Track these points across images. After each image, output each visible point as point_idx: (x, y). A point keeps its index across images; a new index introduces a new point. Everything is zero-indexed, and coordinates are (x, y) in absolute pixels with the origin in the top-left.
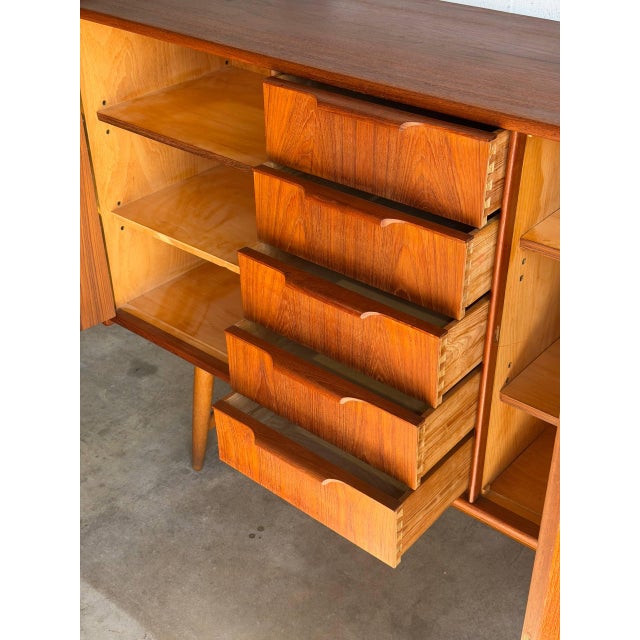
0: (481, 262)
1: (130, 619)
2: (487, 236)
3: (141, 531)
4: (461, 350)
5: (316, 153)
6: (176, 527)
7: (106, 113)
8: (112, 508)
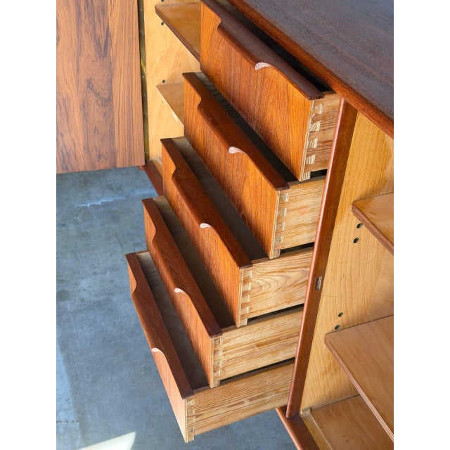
0: (302, 214)
1: (67, 383)
2: (311, 190)
3: (114, 324)
4: (274, 286)
5: (222, 72)
6: (138, 331)
7: (160, 9)
8: (108, 300)
